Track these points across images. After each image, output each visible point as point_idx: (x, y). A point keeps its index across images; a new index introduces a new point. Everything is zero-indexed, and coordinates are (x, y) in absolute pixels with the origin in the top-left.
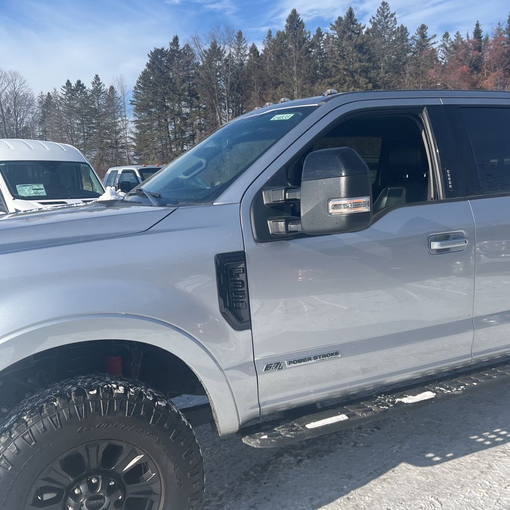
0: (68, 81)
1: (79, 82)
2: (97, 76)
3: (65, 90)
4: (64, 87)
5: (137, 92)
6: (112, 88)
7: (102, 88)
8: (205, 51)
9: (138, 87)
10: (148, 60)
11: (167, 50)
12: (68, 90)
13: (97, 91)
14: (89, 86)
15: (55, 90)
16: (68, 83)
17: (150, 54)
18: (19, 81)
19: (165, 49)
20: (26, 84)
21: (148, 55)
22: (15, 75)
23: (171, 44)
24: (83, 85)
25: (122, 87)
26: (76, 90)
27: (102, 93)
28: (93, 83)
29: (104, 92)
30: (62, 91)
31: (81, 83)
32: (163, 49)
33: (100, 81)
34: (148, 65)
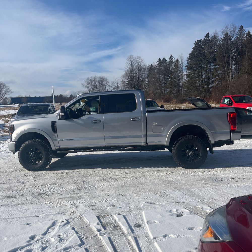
0: (160, 58)
1: (164, 58)
2: (171, 55)
3: (158, 63)
4: (158, 61)
5: (189, 61)
6: (177, 60)
7: (173, 60)
8: (221, 38)
9: (189, 59)
10: (194, 46)
11: (203, 40)
12: (159, 62)
13: (171, 62)
14: (168, 60)
15: (154, 63)
16: (160, 59)
17: (195, 43)
18: (140, 60)
19: (202, 40)
20: (143, 62)
21: (194, 43)
22: (139, 58)
23: (205, 37)
24: (165, 60)
25: (182, 59)
26: (162, 62)
27: (173, 62)
28: (169, 59)
29: (174, 62)
30: (157, 63)
31: (165, 59)
32: (201, 40)
33: (173, 57)
34: (194, 48)
